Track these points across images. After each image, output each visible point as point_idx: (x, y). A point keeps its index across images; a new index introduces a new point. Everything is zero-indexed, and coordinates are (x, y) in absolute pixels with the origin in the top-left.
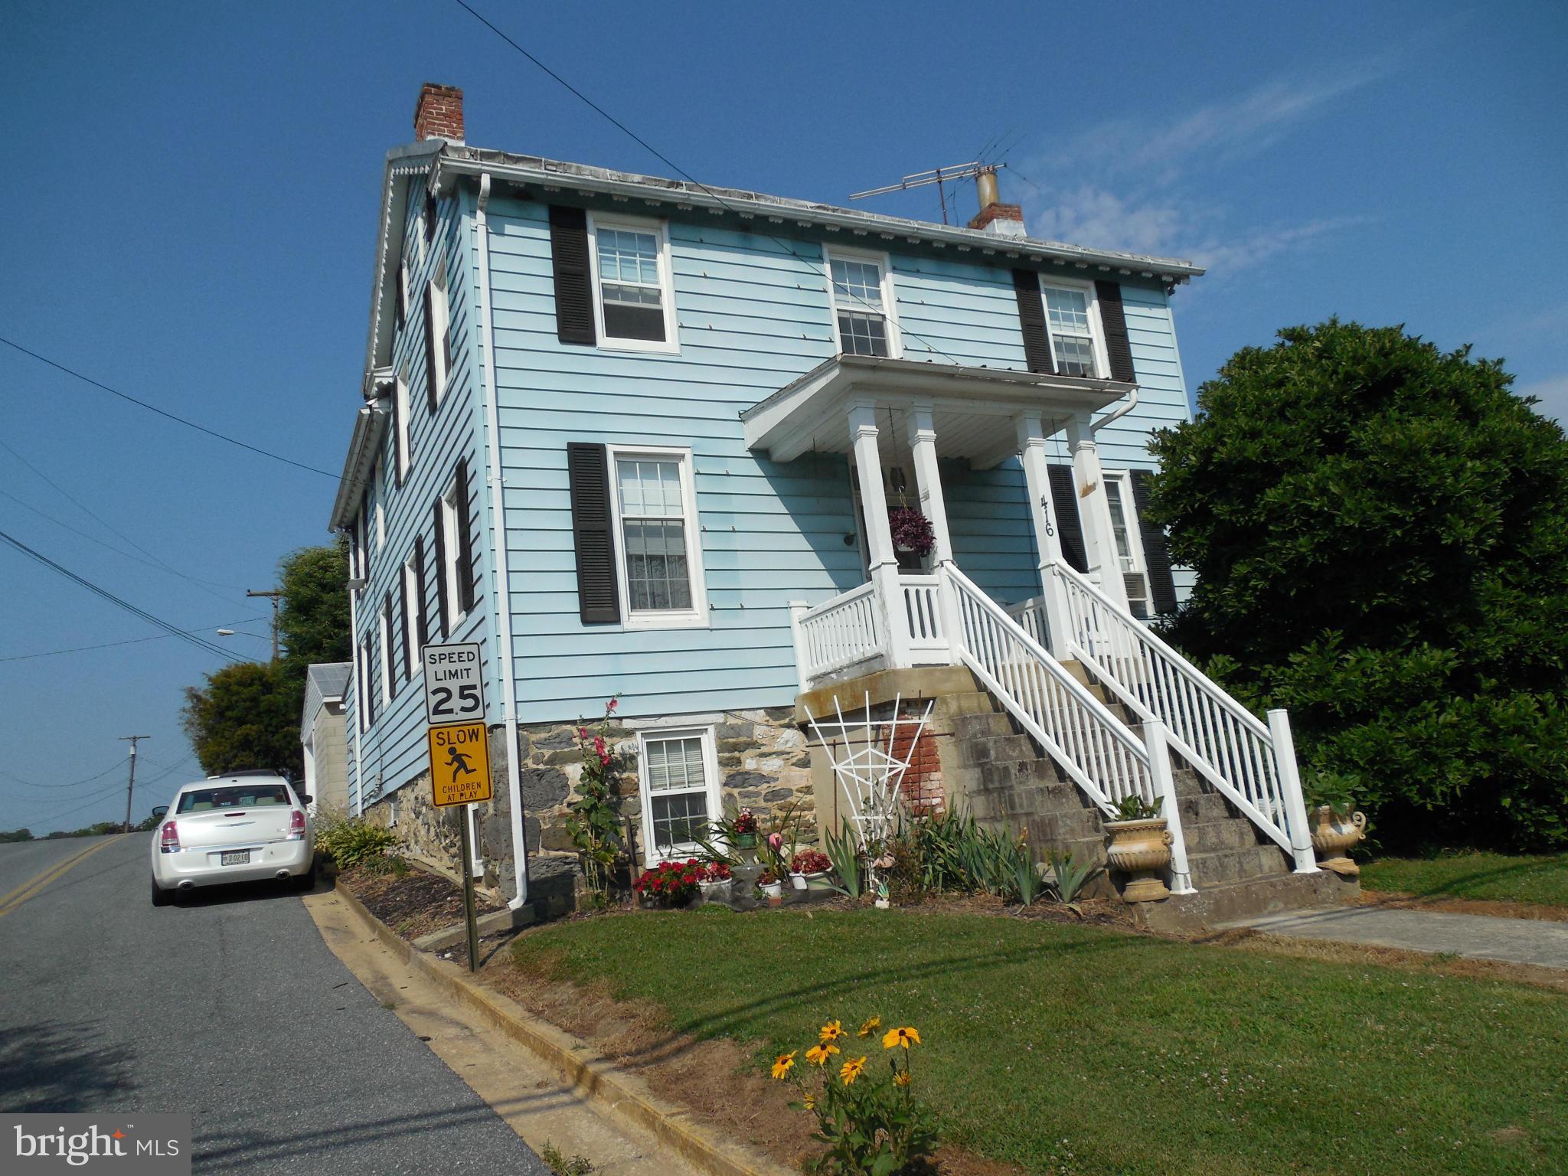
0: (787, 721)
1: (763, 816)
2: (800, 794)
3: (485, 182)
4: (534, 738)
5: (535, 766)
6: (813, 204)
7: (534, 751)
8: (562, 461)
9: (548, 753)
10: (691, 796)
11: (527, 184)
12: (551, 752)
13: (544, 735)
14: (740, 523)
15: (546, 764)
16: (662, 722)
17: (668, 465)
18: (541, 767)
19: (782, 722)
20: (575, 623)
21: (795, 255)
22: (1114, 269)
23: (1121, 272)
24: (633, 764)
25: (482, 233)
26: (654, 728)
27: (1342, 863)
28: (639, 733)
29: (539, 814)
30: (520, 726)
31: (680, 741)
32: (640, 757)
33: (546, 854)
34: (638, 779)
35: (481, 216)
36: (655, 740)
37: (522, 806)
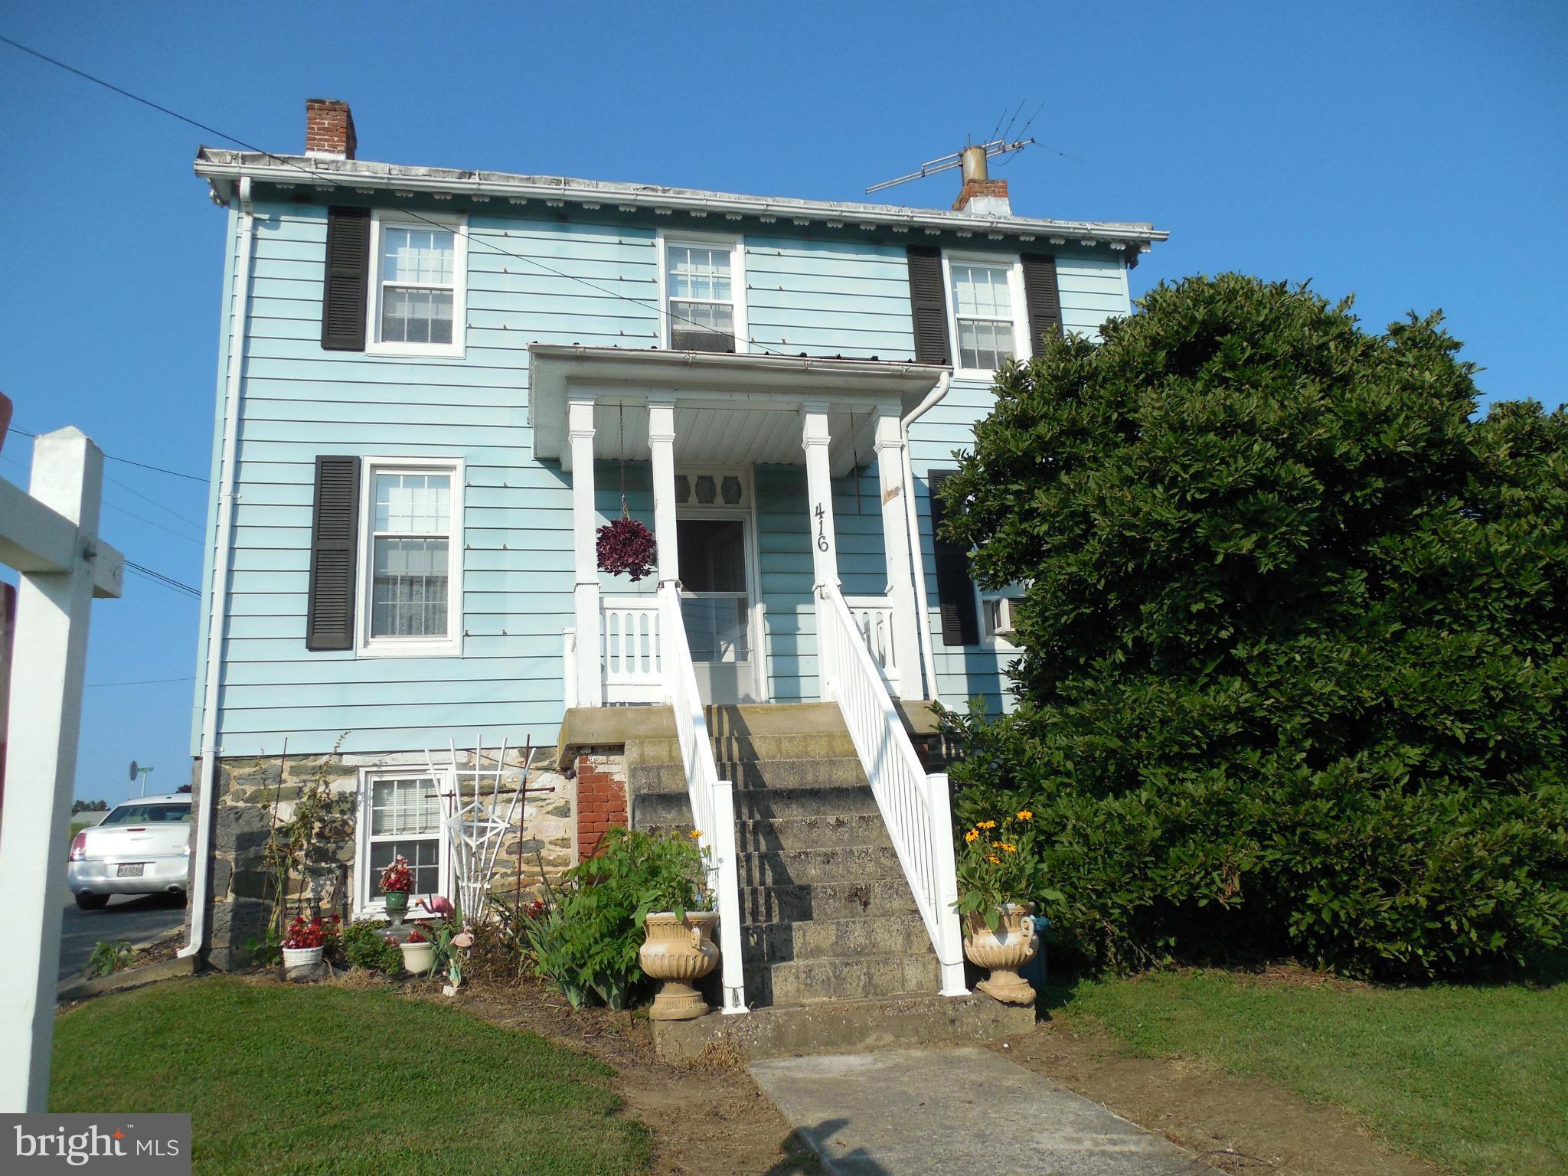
0: (546, 763)
1: (504, 870)
2: (552, 847)
3: (245, 186)
4: (236, 772)
5: (234, 804)
6: (639, 186)
7: (234, 786)
8: (309, 475)
9: (250, 789)
10: (423, 843)
11: (298, 186)
12: (254, 788)
13: (247, 770)
14: (513, 540)
15: (247, 801)
16: (388, 759)
17: (437, 476)
18: (241, 804)
19: (540, 764)
20: (300, 650)
21: (621, 243)
22: (1042, 239)
23: (1052, 241)
24: (349, 805)
25: (246, 239)
26: (381, 766)
27: (1007, 986)
28: (362, 771)
29: (231, 856)
30: (218, 760)
31: (415, 781)
32: (360, 798)
33: (236, 900)
34: (356, 822)
35: (247, 221)
36: (384, 779)
37: (212, 846)
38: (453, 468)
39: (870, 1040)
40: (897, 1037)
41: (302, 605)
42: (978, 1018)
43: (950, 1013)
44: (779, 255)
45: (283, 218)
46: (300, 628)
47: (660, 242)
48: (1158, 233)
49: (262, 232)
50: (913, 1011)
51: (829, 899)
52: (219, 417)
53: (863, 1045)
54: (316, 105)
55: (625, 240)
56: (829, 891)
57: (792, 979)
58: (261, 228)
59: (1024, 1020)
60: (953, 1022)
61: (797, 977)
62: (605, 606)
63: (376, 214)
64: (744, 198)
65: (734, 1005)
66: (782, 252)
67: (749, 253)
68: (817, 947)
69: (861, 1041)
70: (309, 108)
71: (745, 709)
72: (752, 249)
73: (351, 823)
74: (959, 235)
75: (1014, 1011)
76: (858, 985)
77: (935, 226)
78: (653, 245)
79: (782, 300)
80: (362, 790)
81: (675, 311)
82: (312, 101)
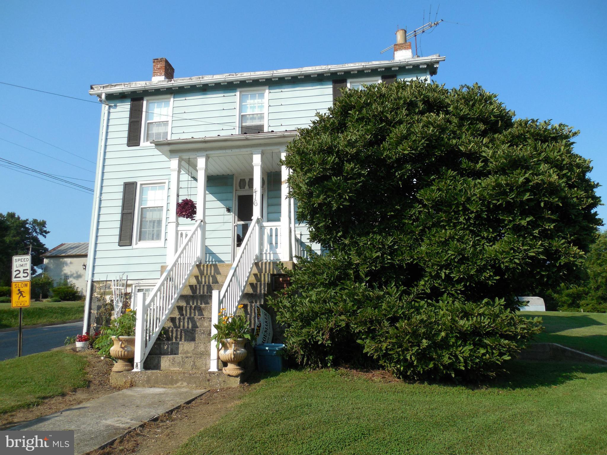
3: (103, 96)
4: (98, 286)
5: (97, 296)
7: (97, 290)
8: (121, 189)
11: (120, 93)
12: (103, 291)
13: (101, 285)
15: (101, 295)
16: (141, 282)
17: (161, 186)
18: (99, 296)
20: (116, 246)
21: (224, 96)
22: (388, 69)
23: (393, 69)
24: (129, 297)
25: (106, 113)
26: (139, 284)
27: (232, 369)
28: (134, 286)
29: (96, 312)
30: (93, 282)
31: (143, 289)
32: (133, 294)
33: (97, 326)
34: (131, 302)
35: (107, 107)
36: (141, 288)
37: (90, 309)
38: (165, 183)
39: (178, 384)
40: (188, 384)
41: (117, 232)
42: (218, 380)
43: (208, 377)
44: (282, 91)
45: (118, 104)
46: (117, 239)
47: (238, 94)
48: (442, 58)
49: (112, 110)
50: (195, 375)
51: (202, 334)
52: (97, 172)
53: (176, 386)
54: (156, 61)
55: (225, 95)
56: (202, 331)
57: (168, 361)
58: (111, 109)
59: (235, 382)
60: (209, 380)
61: (170, 361)
62: (179, 229)
63: (145, 99)
64: (265, 72)
65: (138, 368)
66: (283, 90)
67: (270, 92)
68: (187, 351)
69: (176, 384)
70: (154, 62)
71: (220, 265)
72: (271, 91)
73: (129, 302)
74: (352, 73)
75: (231, 378)
76: (190, 365)
77: (341, 71)
78: (235, 95)
79: (282, 109)
80: (133, 291)
81: (243, 118)
82: (154, 60)
